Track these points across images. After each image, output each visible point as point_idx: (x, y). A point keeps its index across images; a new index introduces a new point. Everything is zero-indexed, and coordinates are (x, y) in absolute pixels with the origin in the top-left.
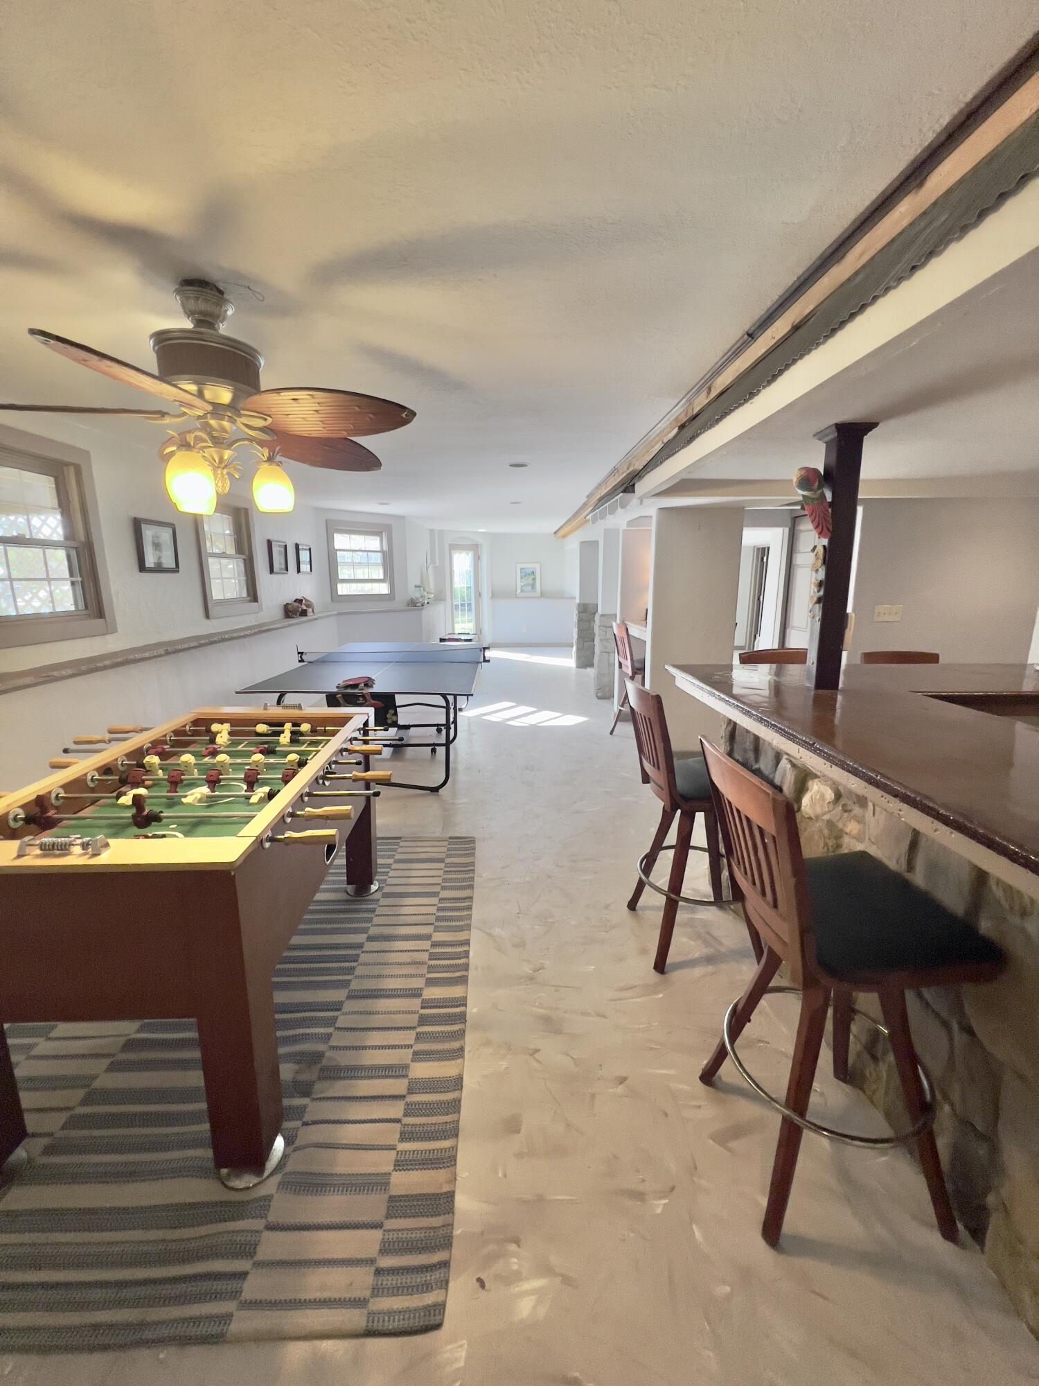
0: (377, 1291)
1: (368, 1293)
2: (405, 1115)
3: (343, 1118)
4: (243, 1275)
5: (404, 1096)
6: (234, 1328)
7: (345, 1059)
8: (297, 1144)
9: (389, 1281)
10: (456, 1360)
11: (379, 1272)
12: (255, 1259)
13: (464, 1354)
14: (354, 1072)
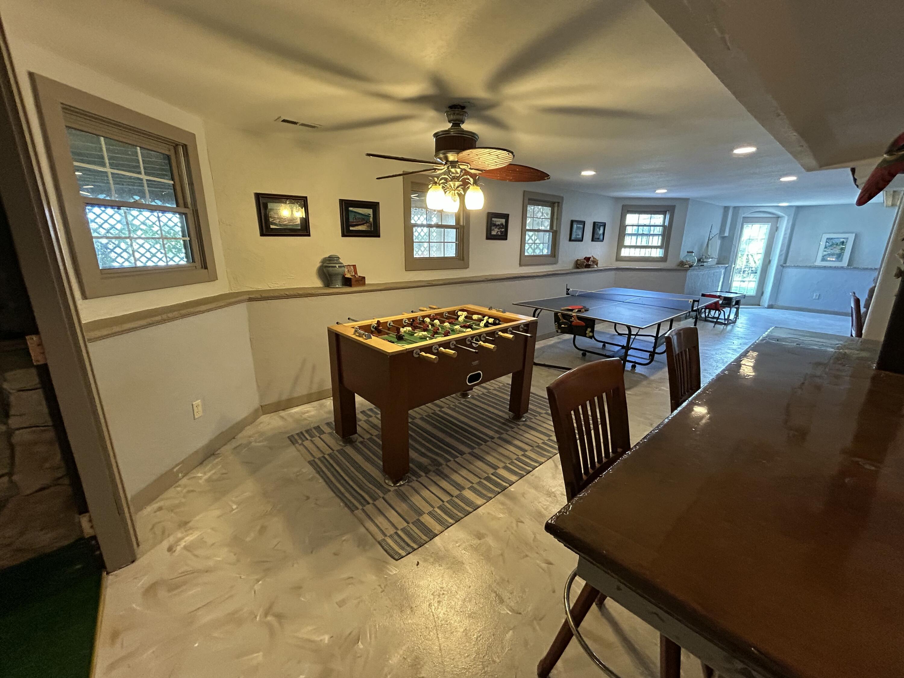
0: (391, 536)
1: (388, 535)
2: (447, 502)
3: (428, 488)
4: (368, 503)
5: (453, 496)
6: (356, 512)
7: (447, 471)
8: (410, 484)
9: (396, 537)
10: (392, 572)
11: (396, 533)
12: (374, 502)
13: (395, 573)
14: (445, 477)
